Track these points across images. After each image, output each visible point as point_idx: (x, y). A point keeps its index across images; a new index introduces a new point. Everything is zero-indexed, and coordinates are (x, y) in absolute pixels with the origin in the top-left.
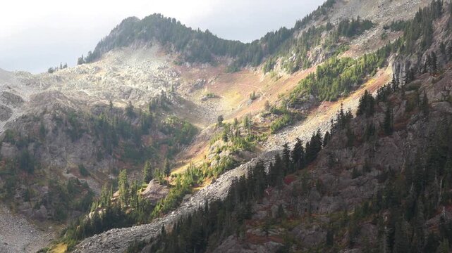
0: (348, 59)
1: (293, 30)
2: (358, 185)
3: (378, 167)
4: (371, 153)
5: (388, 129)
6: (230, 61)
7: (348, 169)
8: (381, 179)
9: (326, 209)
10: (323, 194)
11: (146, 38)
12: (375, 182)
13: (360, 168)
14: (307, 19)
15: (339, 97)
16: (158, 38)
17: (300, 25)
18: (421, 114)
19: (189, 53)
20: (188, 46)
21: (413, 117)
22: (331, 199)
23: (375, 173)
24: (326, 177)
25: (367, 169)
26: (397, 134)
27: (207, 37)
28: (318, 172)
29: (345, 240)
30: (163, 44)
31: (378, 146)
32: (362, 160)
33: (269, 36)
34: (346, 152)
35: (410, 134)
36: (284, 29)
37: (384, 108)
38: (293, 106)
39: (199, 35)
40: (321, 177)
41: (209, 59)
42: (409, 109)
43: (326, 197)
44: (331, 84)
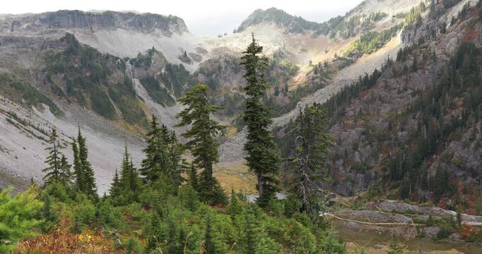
0: (375, 32)
1: (344, 17)
2: (401, 98)
3: (411, 89)
4: (407, 81)
5: (414, 69)
6: (312, 32)
7: (395, 89)
8: (413, 95)
9: (385, 110)
10: (383, 102)
11: (268, 20)
12: (410, 96)
13: (401, 89)
14: (352, 12)
15: (372, 51)
16: (275, 20)
17: (348, 15)
18: (432, 61)
19: (291, 28)
20: (290, 24)
21: (428, 63)
22: (387, 105)
23: (410, 91)
24: (383, 93)
25: (405, 89)
26: (419, 71)
27: (300, 20)
28: (378, 90)
29: (398, 127)
30: (277, 23)
31: (410, 77)
32: (402, 85)
33: (332, 20)
34: (392, 80)
35: (427, 72)
36: (340, 16)
37: (412, 58)
38: (349, 56)
39: (296, 19)
40: (381, 93)
41: (301, 31)
42: (425, 58)
43: (385, 104)
44: (367, 45)
